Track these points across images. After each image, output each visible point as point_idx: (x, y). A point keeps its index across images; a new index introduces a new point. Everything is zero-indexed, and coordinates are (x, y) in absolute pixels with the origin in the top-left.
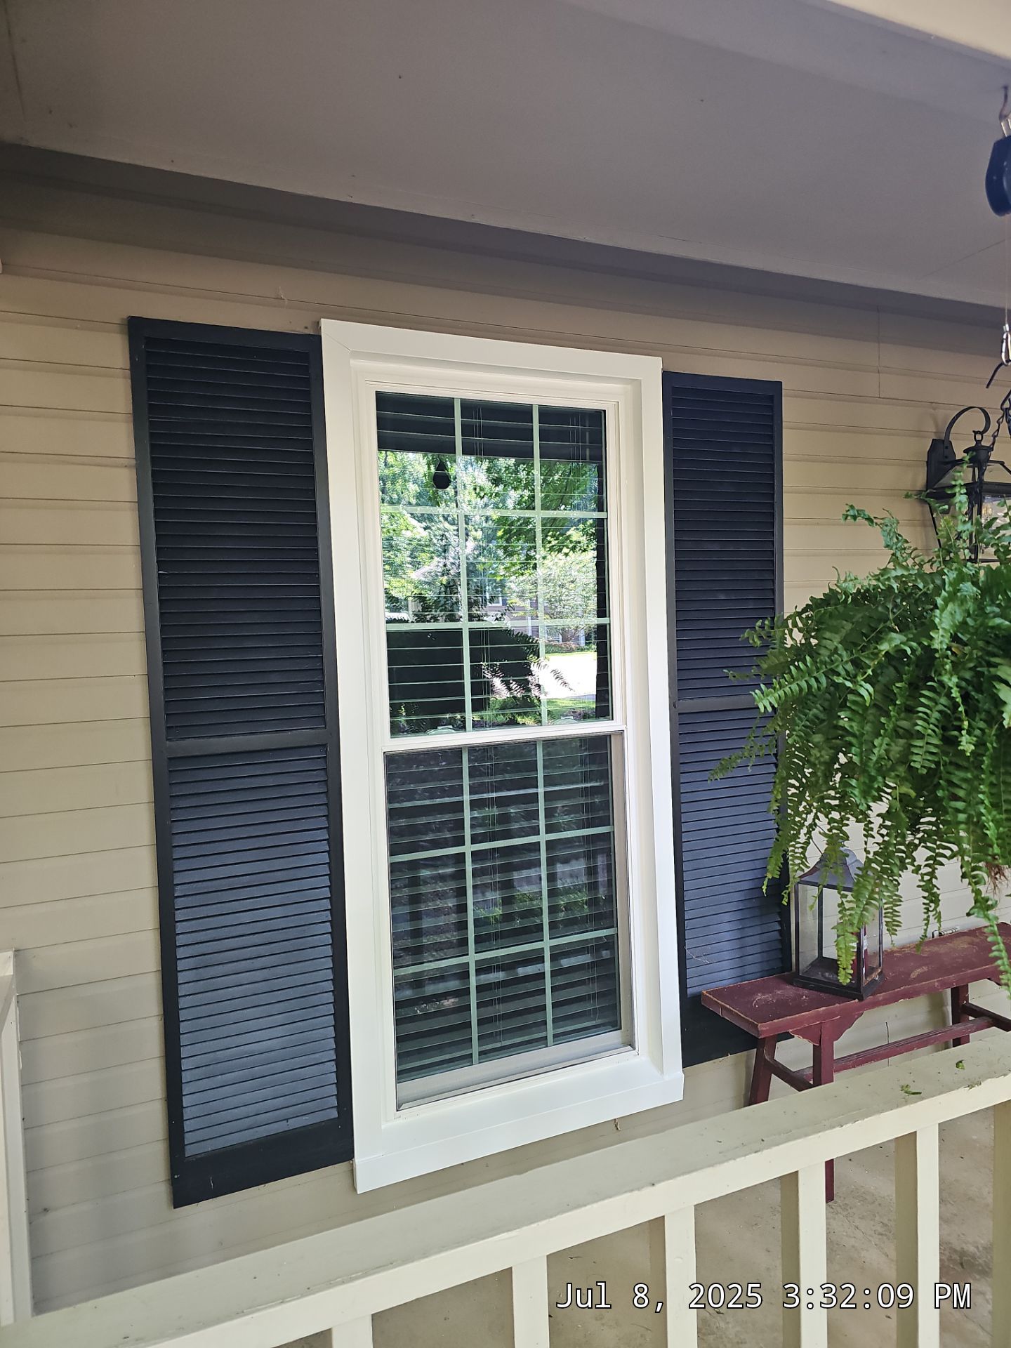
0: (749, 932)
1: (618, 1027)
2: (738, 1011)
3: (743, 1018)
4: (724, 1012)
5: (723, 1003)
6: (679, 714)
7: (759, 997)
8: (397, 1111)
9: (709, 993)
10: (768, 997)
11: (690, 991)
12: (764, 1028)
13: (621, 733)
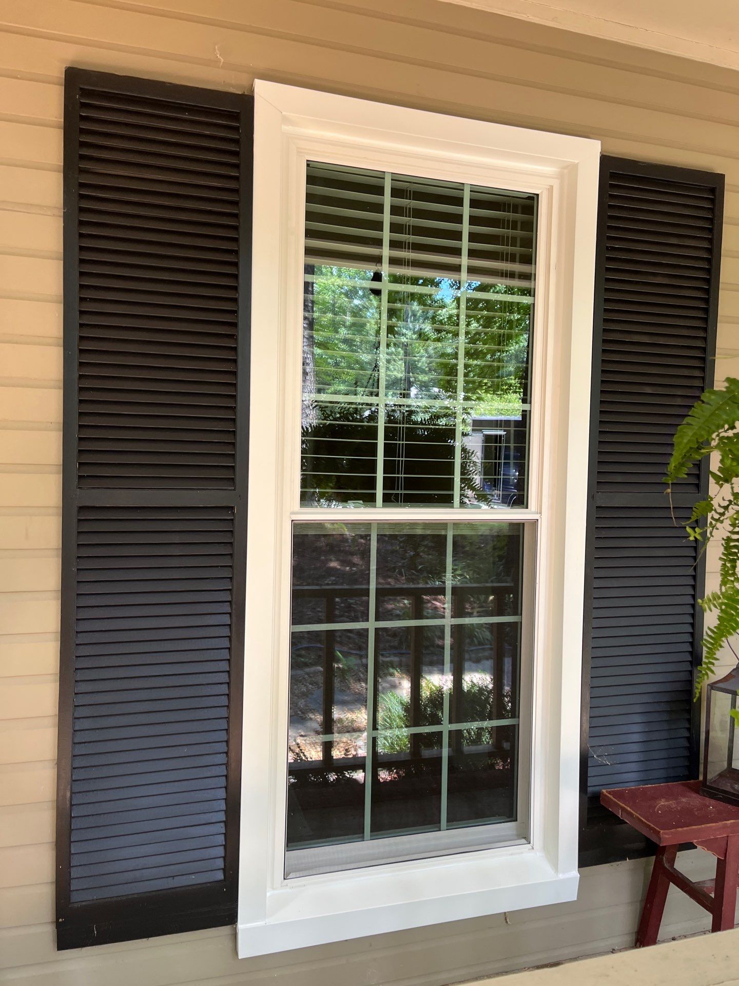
0: (656, 736)
1: (514, 819)
2: (639, 814)
3: (646, 823)
4: (625, 814)
5: (623, 805)
6: (597, 507)
7: (663, 802)
8: (284, 879)
9: (610, 793)
10: (672, 803)
11: (590, 789)
12: (667, 837)
13: (535, 523)
